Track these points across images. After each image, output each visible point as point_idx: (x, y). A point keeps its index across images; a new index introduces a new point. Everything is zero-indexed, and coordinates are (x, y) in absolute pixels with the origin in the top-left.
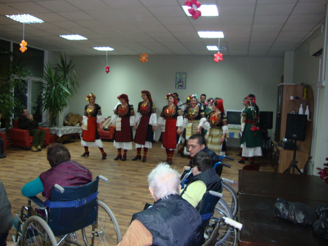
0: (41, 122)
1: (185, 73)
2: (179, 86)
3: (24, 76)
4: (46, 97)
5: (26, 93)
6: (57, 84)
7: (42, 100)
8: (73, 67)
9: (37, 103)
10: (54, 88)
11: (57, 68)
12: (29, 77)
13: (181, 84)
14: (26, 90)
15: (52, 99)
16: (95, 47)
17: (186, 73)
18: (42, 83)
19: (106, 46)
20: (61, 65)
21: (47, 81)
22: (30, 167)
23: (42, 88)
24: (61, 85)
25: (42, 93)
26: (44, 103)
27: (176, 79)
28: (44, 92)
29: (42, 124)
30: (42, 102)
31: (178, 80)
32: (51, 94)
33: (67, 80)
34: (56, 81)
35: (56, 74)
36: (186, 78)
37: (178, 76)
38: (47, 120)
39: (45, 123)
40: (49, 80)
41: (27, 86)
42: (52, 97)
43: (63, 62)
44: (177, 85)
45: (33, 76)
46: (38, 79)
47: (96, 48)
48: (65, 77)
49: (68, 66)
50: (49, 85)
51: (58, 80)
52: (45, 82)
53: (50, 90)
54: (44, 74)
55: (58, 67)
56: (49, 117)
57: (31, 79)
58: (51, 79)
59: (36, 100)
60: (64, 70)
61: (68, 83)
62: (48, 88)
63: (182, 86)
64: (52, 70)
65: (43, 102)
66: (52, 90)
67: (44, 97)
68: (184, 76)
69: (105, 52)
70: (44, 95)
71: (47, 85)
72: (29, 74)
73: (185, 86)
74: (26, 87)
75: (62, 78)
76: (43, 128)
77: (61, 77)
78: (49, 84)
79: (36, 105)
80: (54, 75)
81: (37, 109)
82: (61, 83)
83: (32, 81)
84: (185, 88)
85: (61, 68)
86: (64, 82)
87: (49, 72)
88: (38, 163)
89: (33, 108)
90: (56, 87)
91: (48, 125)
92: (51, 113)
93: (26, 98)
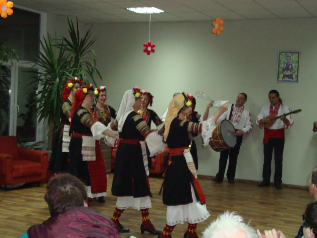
0: (34, 140)
1: (296, 53)
2: (285, 76)
3: (5, 59)
4: (43, 96)
5: (8, 89)
6: (63, 74)
7: (36, 101)
8: (91, 43)
9: (27, 106)
10: (58, 80)
11: (62, 45)
12: (14, 61)
13: (289, 73)
14: (8, 84)
15: (53, 101)
16: (130, 7)
17: (299, 53)
18: (35, 72)
19: (149, 6)
20: (70, 40)
21: (45, 69)
22: (9, 221)
23: (37, 79)
24: (71, 75)
25: (36, 88)
26: (40, 107)
27: (279, 64)
28: (40, 88)
29: (35, 145)
30: (35, 106)
31: (281, 66)
32: (51, 91)
33: (80, 66)
34: (61, 68)
35: (61, 55)
36: (298, 62)
37: (283, 59)
38: (44, 137)
39: (40, 142)
40: (48, 67)
41: (10, 76)
42: (53, 96)
43: (73, 34)
44: (282, 75)
45: (20, 59)
46: (29, 65)
47: (132, 9)
48: (77, 61)
49: (83, 42)
50: (49, 76)
51: (64, 67)
52: (41, 70)
53: (50, 84)
54: (41, 56)
55: (65, 43)
56: (48, 132)
57: (16, 65)
58: (51, 65)
59: (26, 102)
60: (76, 49)
61: (83, 72)
62: (47, 80)
63: (290, 77)
64: (54, 48)
65: (38, 104)
66: (53, 84)
67: (39, 96)
68: (294, 57)
69: (147, 15)
70: (40, 92)
71: (46, 75)
72: (14, 55)
73: (297, 76)
74: (8, 78)
75: (73, 63)
76: (37, 151)
77: (70, 62)
78: (49, 73)
79: (25, 111)
80: (57, 57)
81: (26, 117)
82: (70, 72)
83: (20, 68)
84: (297, 81)
85: (70, 45)
86: (75, 71)
87: (49, 52)
88: (24, 213)
89: (20, 115)
90: (60, 79)
91: (46, 147)
92: (53, 125)
93: (7, 97)
